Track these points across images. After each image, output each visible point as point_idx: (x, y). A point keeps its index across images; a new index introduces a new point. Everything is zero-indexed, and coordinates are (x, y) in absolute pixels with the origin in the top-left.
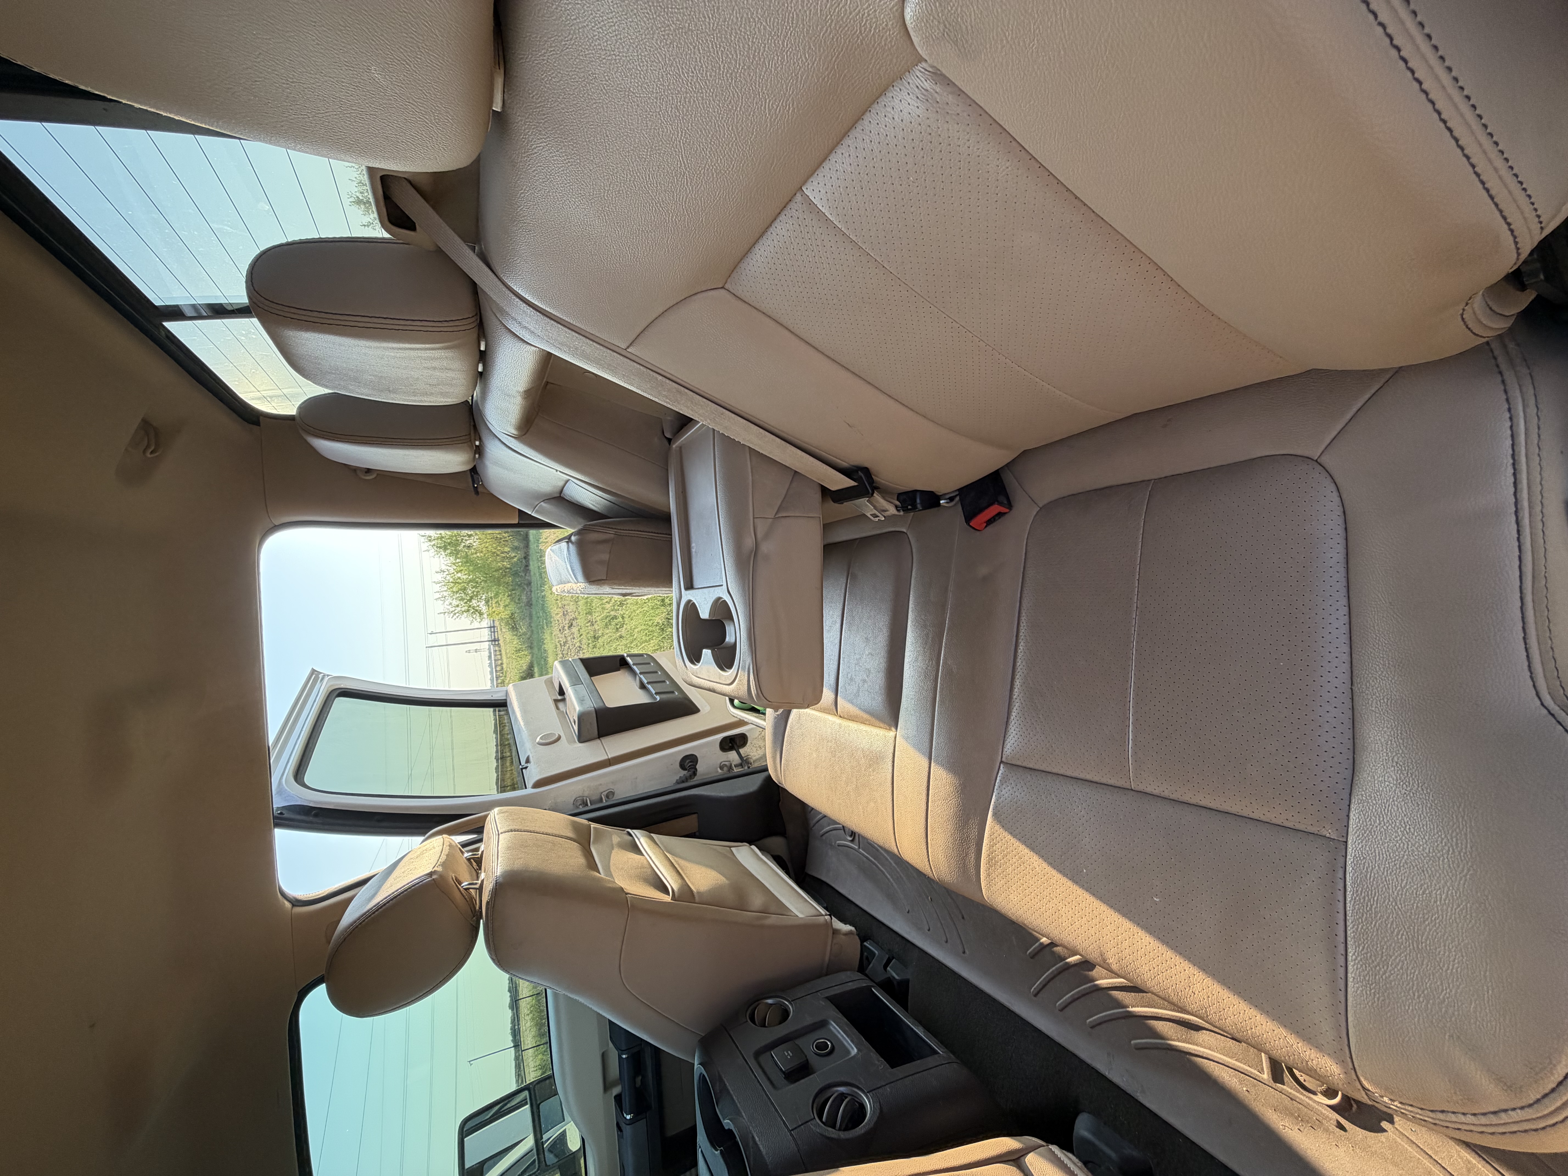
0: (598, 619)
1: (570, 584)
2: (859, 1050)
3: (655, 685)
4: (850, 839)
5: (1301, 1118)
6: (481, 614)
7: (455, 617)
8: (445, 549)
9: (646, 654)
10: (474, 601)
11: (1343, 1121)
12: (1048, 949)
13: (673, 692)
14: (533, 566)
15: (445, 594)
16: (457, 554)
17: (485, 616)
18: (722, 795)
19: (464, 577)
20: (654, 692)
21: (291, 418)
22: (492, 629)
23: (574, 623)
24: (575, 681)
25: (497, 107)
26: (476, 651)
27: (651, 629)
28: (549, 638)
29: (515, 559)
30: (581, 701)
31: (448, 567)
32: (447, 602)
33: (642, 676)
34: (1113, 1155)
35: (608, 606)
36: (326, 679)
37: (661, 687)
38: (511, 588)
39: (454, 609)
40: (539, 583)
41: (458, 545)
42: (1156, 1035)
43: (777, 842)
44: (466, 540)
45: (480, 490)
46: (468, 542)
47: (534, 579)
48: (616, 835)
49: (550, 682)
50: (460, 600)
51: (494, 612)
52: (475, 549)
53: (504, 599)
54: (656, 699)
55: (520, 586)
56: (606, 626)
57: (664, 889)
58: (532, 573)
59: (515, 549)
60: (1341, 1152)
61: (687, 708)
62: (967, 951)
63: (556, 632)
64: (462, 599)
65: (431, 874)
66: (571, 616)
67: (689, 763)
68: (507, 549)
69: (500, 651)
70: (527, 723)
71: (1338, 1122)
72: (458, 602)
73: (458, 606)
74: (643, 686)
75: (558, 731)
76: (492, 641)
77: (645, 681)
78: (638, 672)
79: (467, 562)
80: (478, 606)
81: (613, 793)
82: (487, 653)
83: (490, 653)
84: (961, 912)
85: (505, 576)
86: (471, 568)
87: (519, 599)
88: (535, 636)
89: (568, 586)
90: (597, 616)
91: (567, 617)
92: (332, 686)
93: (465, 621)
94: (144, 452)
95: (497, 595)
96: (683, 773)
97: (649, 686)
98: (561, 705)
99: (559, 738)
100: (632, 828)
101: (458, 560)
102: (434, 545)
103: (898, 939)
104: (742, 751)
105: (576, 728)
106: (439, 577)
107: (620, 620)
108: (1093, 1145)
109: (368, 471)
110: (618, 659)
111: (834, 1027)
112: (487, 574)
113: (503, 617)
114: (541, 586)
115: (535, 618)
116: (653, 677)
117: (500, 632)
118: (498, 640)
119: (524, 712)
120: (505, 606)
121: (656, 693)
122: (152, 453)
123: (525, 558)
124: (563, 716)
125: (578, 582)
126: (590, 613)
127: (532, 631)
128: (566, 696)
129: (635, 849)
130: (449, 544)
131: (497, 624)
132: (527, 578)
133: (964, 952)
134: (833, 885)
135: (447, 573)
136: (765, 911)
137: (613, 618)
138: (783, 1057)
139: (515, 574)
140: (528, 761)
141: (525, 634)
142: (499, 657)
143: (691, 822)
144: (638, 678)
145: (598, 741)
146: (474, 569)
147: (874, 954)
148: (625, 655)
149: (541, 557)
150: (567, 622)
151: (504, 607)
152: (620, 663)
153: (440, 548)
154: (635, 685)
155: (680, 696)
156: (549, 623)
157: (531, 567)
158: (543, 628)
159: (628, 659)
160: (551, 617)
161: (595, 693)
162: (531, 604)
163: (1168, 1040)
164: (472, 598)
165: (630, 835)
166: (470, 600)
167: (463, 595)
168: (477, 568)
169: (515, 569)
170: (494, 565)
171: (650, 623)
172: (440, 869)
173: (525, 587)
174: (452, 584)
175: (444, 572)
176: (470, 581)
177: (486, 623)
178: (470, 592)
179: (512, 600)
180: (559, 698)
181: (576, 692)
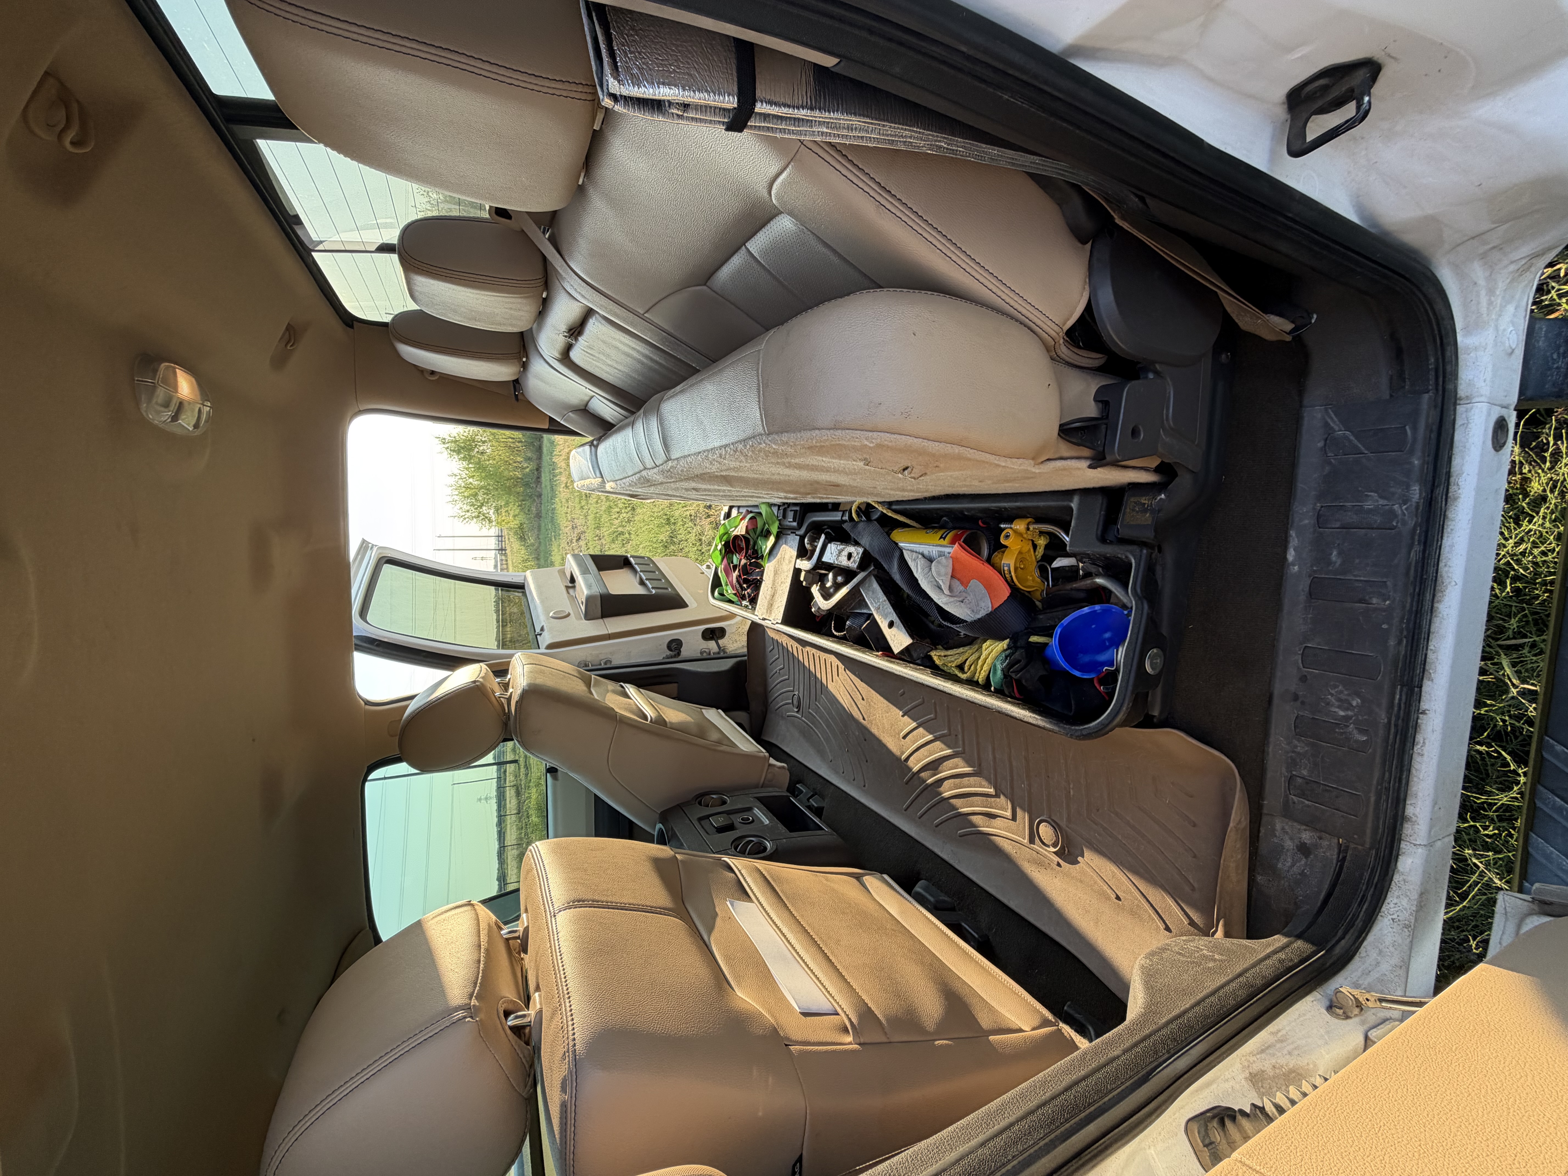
0: (605, 534)
1: (589, 480)
2: (770, 822)
3: (652, 581)
4: (796, 710)
5: (1040, 864)
6: (490, 521)
7: (465, 521)
8: (459, 452)
9: (647, 557)
10: (484, 508)
11: (1061, 861)
12: (916, 776)
13: (667, 589)
14: (545, 478)
15: (456, 498)
16: (471, 459)
17: (494, 523)
18: (699, 670)
19: (476, 483)
20: (650, 586)
21: (384, 325)
22: (500, 538)
23: (582, 537)
24: (585, 571)
25: (580, 182)
26: (482, 559)
27: (655, 545)
28: (556, 550)
29: (527, 470)
30: (589, 587)
31: (460, 472)
32: (458, 507)
33: (641, 574)
34: (932, 899)
35: (616, 522)
36: (375, 549)
37: (656, 584)
38: (521, 498)
39: (464, 514)
40: (550, 495)
41: (471, 450)
42: (974, 826)
43: (742, 715)
44: (480, 446)
45: (520, 397)
46: (481, 448)
47: (544, 492)
48: (611, 685)
49: (562, 572)
50: (471, 506)
51: (504, 521)
52: (488, 456)
53: (514, 509)
54: (652, 592)
55: (530, 497)
56: (613, 541)
57: (645, 717)
58: (543, 485)
59: (528, 459)
60: (1056, 881)
61: (677, 603)
62: (866, 785)
63: (564, 544)
64: (473, 505)
65: (474, 682)
66: (580, 529)
67: (675, 645)
68: (519, 459)
69: (507, 561)
70: (542, 602)
71: (1058, 862)
72: (468, 508)
73: (468, 511)
74: (642, 583)
75: (568, 609)
76: (499, 550)
77: (644, 578)
78: (639, 570)
79: (479, 468)
80: (488, 513)
81: (611, 662)
82: (493, 562)
83: (496, 562)
84: (866, 757)
85: (515, 486)
86: (483, 474)
87: (529, 511)
88: (542, 548)
89: (587, 482)
90: (605, 531)
91: (576, 530)
92: (380, 553)
93: (474, 527)
94: (286, 345)
95: (507, 504)
96: (669, 653)
97: (647, 582)
98: (571, 591)
99: (569, 615)
100: (624, 683)
101: (470, 466)
102: (448, 448)
103: (821, 780)
104: (720, 642)
105: (583, 608)
106: (452, 481)
107: (627, 535)
108: (922, 895)
109: (433, 373)
110: (623, 558)
111: (756, 811)
112: (498, 482)
113: (512, 526)
114: (552, 499)
115: (543, 530)
116: (651, 576)
117: (507, 542)
118: (505, 550)
119: (540, 594)
120: (515, 516)
121: (653, 588)
122: (291, 346)
123: (537, 470)
124: (573, 599)
125: (597, 477)
126: (598, 528)
127: (540, 543)
128: (577, 584)
129: (626, 696)
130: (463, 448)
131: (505, 533)
132: (538, 489)
133: (864, 786)
134: (780, 746)
135: (459, 477)
136: (719, 742)
137: (620, 534)
138: (718, 821)
139: (527, 485)
140: (542, 629)
141: (533, 545)
142: (505, 566)
143: (673, 687)
144: (638, 575)
145: (601, 620)
146: (486, 476)
147: (802, 792)
148: (629, 556)
149: (553, 470)
150: (575, 535)
151: (513, 516)
152: (624, 563)
153: (454, 451)
154: (635, 581)
155: (673, 592)
156: (557, 536)
157: (543, 479)
158: (551, 540)
159: (631, 559)
160: (560, 530)
161: (601, 582)
162: (541, 517)
163: (978, 827)
164: (482, 505)
165: (622, 687)
166: (481, 507)
167: (473, 501)
168: (489, 476)
169: (527, 480)
170: (506, 473)
171: (655, 540)
172: (481, 680)
173: (536, 498)
174: (464, 489)
175: (456, 475)
176: (482, 488)
177: (494, 531)
178: (481, 499)
179: (521, 510)
180: (570, 585)
181: (585, 580)
